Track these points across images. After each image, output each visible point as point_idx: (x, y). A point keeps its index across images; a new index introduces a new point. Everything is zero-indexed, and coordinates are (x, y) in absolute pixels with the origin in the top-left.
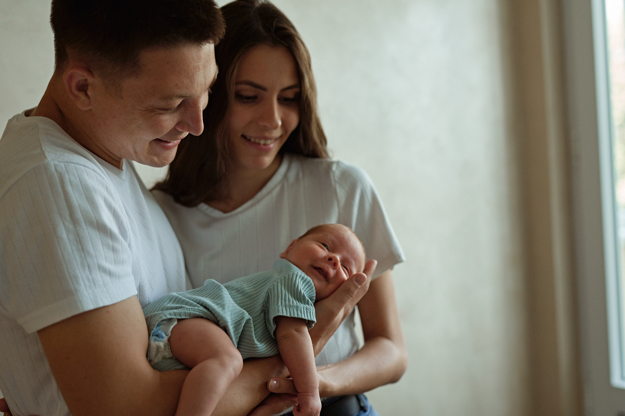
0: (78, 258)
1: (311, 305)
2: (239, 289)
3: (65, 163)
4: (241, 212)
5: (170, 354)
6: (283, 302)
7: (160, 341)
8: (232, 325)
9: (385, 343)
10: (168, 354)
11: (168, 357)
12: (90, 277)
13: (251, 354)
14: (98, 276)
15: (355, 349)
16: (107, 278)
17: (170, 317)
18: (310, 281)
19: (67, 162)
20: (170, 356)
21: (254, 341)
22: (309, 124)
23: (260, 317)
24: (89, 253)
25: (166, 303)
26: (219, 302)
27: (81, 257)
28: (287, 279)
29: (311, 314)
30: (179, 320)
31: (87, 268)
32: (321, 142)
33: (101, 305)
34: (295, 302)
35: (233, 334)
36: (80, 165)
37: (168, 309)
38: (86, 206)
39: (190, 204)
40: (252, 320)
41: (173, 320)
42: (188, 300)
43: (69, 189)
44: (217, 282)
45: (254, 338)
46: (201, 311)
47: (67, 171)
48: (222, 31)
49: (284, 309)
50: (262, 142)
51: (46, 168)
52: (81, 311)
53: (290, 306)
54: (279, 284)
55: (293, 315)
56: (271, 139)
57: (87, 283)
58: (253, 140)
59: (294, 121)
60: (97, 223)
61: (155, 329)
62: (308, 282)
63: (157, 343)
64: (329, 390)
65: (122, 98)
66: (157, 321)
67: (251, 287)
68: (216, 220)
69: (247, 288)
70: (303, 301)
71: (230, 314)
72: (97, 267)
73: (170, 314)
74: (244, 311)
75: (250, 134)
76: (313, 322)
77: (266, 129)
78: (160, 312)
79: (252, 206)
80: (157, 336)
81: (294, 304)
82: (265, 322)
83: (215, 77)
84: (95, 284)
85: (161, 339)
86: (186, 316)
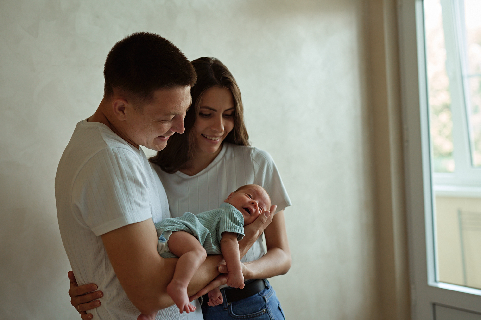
0: (125, 197)
1: (242, 226)
2: (203, 217)
3: (117, 148)
4: (200, 176)
5: (168, 250)
6: (227, 224)
7: (164, 242)
8: (200, 236)
9: (279, 251)
10: (167, 250)
11: (167, 251)
12: (131, 207)
13: (210, 252)
14: (135, 207)
15: (263, 254)
16: (139, 208)
17: (169, 230)
18: (241, 214)
19: (118, 147)
20: (168, 251)
21: (212, 245)
22: (239, 128)
23: (215, 232)
24: (130, 195)
25: (165, 223)
26: (193, 223)
27: (126, 196)
28: (229, 213)
29: (242, 231)
30: (173, 232)
31: (129, 202)
32: (245, 138)
33: (137, 221)
34: (234, 225)
35: (201, 241)
36: (125, 149)
37: (167, 226)
38: (129, 170)
39: (171, 171)
40: (210, 234)
41: (170, 232)
42: (177, 222)
43: (120, 161)
44: (191, 213)
45: (212, 243)
46: (184, 228)
47: (119, 152)
48: (195, 79)
49: (228, 228)
50: (213, 139)
51: (108, 150)
52: (127, 224)
53: (231, 227)
54: (225, 215)
55: (232, 231)
56: (218, 137)
57: (130, 210)
58: (208, 137)
59: (231, 126)
60: (134, 180)
61: (161, 236)
62: (240, 215)
63: (162, 243)
64: (250, 275)
65: (143, 115)
66: (162, 232)
67: (209, 217)
68: (184, 180)
69: (207, 217)
70: (238, 224)
71: (199, 230)
72: (134, 202)
73: (169, 228)
74: (207, 229)
75: (207, 134)
76: (243, 235)
77: (215, 132)
78: (163, 227)
79: (205, 172)
80: (162, 240)
81: (233, 226)
82: (217, 235)
83: (190, 103)
84: (133, 211)
85: (164, 241)
86: (176, 230)
